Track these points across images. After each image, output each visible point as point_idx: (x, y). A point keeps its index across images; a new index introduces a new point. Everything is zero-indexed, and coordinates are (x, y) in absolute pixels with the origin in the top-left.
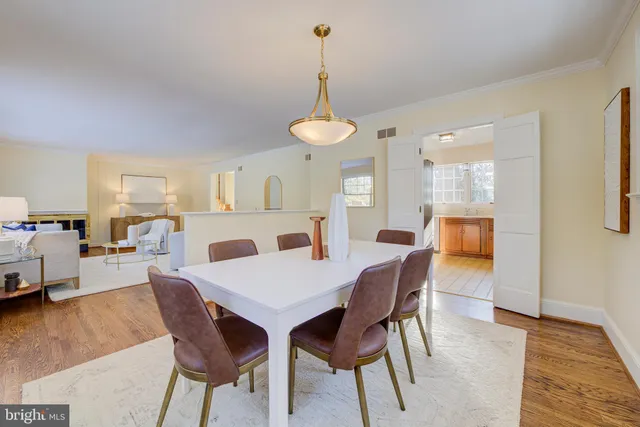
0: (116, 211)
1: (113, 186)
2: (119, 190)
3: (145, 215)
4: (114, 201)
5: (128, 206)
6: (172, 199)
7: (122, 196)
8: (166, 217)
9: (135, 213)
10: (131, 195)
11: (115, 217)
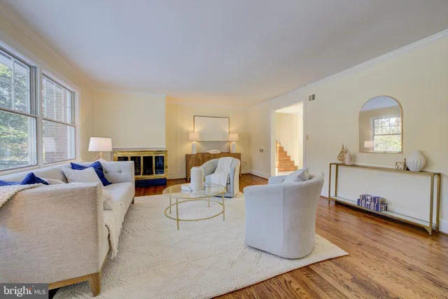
0: (190, 148)
1: (188, 126)
2: (192, 129)
3: (212, 152)
4: (188, 140)
5: (199, 143)
6: (234, 137)
7: (194, 135)
8: (228, 154)
9: (204, 150)
10: (201, 134)
11: (189, 153)
